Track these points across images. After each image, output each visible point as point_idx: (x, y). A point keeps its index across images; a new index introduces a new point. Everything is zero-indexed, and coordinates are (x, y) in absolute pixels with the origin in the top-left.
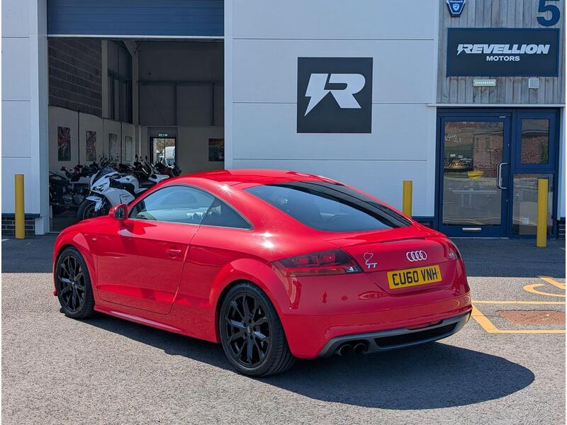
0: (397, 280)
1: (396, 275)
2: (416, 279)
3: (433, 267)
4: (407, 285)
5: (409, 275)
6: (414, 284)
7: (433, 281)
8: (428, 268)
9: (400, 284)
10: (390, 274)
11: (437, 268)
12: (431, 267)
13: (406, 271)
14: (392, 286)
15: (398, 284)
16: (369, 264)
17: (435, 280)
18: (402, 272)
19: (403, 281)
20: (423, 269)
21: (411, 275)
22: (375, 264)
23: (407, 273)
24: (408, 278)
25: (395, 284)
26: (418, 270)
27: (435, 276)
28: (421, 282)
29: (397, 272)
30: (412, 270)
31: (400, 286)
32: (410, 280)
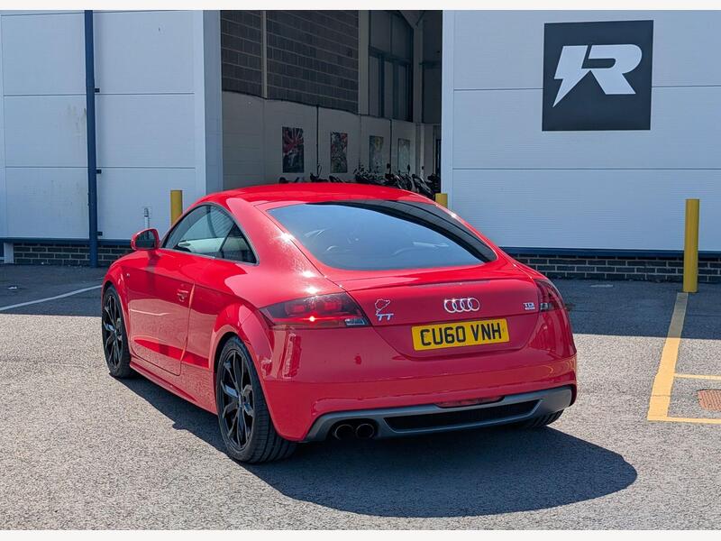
0: (428, 337)
1: (428, 331)
2: (461, 338)
3: (495, 322)
4: (445, 345)
5: (449, 332)
6: (456, 344)
7: (492, 341)
8: (485, 323)
9: (433, 343)
10: (416, 331)
11: (503, 323)
12: (490, 322)
13: (444, 326)
14: (418, 346)
15: (429, 344)
16: (381, 316)
17: (497, 340)
18: (436, 327)
19: (438, 340)
20: (475, 324)
21: (453, 332)
22: (389, 315)
23: (446, 329)
24: (447, 336)
25: (424, 344)
26: (467, 325)
27: (497, 334)
28: (470, 341)
29: (430, 327)
30: (454, 325)
31: (433, 346)
32: (450, 339)
